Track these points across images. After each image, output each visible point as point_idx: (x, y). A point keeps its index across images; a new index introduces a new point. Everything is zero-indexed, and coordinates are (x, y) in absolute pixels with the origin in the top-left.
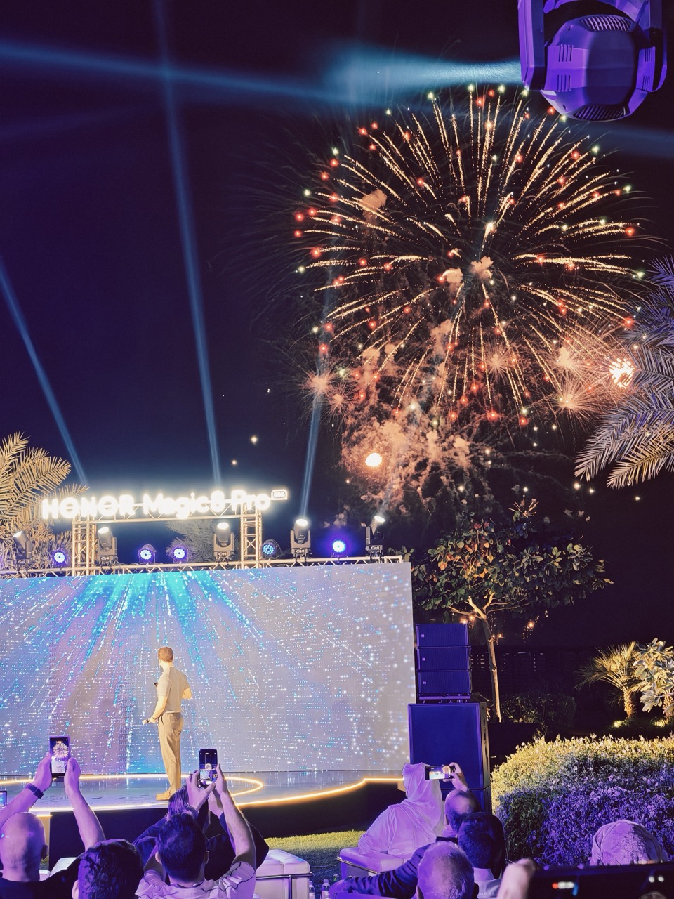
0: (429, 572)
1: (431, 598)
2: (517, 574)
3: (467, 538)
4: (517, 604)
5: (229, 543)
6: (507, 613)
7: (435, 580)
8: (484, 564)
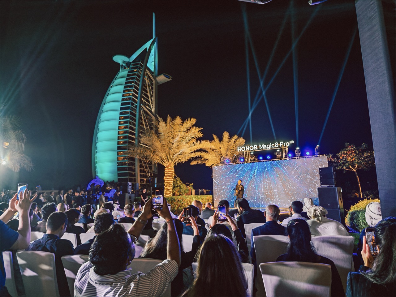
0: (338, 160)
1: (339, 166)
2: (363, 159)
3: (347, 150)
4: (364, 167)
5: (280, 154)
6: (362, 170)
7: (340, 161)
8: (353, 157)
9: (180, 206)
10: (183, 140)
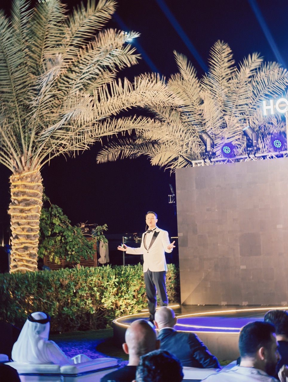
9: (66, 304)
10: (73, 76)
